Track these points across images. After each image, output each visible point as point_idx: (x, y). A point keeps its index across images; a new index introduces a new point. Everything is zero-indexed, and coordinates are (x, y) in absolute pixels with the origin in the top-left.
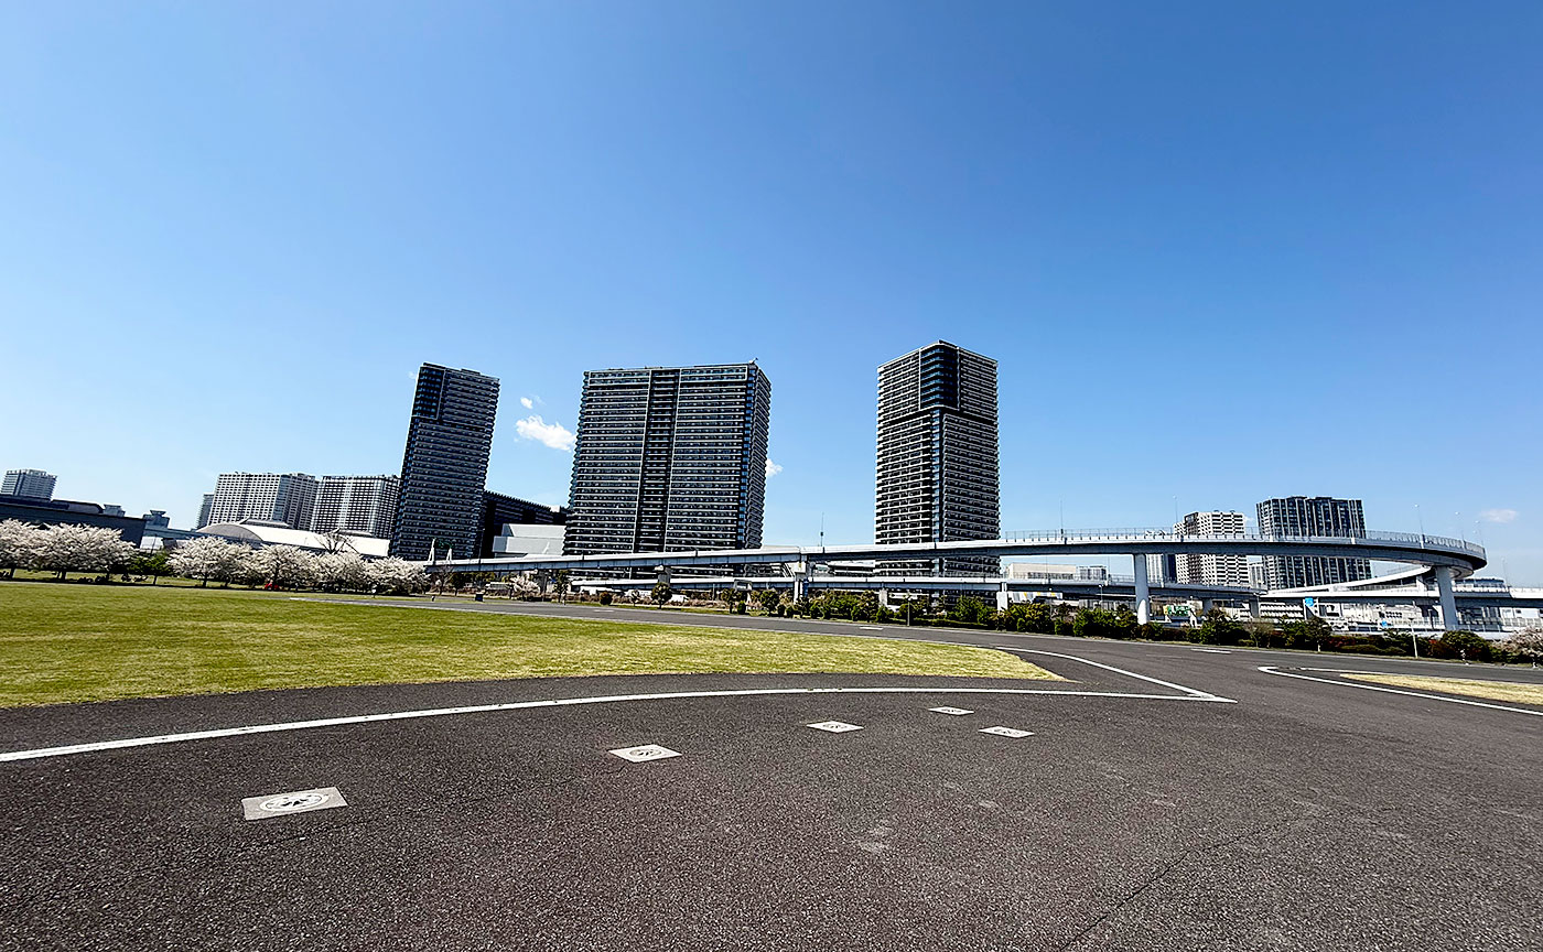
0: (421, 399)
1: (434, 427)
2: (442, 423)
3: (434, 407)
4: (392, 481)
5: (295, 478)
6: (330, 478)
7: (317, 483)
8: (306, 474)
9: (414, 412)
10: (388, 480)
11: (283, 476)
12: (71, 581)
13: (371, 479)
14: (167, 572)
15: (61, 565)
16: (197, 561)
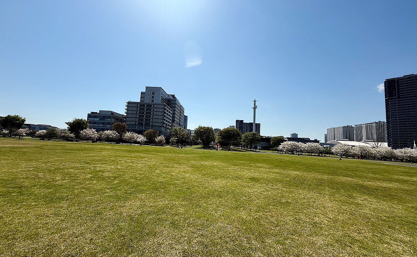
0: (388, 92)
1: (397, 100)
2: (400, 98)
3: (394, 93)
4: (379, 123)
5: (346, 127)
6: (357, 125)
7: (353, 127)
8: (349, 125)
9: (386, 98)
10: (378, 123)
11: (343, 127)
12: (312, 155)
13: (371, 123)
14: (332, 154)
15: (310, 152)
16: (338, 150)
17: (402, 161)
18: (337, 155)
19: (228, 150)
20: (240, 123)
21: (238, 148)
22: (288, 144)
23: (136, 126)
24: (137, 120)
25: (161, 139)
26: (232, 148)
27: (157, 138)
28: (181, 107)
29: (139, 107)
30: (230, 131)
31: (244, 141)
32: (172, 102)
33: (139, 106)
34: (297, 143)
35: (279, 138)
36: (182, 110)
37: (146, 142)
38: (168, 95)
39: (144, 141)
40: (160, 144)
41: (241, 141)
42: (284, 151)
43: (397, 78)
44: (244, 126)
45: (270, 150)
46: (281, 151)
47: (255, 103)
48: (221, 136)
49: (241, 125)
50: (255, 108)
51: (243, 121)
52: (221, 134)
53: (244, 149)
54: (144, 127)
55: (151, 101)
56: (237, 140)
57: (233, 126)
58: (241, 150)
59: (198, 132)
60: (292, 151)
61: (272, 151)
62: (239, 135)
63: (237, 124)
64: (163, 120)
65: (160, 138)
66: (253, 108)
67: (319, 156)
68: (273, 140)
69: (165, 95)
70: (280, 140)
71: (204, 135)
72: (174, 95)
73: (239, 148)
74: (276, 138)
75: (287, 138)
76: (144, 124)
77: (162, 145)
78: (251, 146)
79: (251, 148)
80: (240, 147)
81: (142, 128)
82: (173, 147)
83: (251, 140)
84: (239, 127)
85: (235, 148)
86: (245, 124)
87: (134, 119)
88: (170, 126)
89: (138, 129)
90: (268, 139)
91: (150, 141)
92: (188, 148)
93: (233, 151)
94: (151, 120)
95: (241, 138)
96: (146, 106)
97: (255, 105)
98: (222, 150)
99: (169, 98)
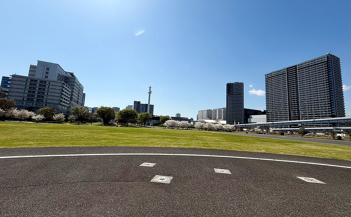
0: (228, 91)
1: (231, 96)
2: (232, 95)
3: (230, 92)
4: (225, 109)
5: (209, 110)
6: (214, 109)
7: (212, 110)
9: (227, 94)
11: (207, 110)
12: (184, 129)
13: (221, 109)
14: (194, 128)
15: (183, 127)
16: (198, 126)
17: (226, 131)
18: (197, 128)
19: (126, 127)
20: (137, 104)
21: (134, 125)
22: (170, 121)
23: (23, 102)
24: (26, 95)
25: (60, 116)
26: (130, 125)
27: (55, 116)
28: (80, 85)
29: (29, 82)
30: (129, 111)
31: (139, 120)
32: (70, 80)
33: (29, 80)
34: (176, 121)
35: (166, 117)
36: (81, 88)
37: (43, 119)
38: (66, 72)
39: (41, 119)
40: (59, 121)
41: (137, 120)
42: (167, 127)
43: (232, 83)
44: (141, 106)
45: (158, 126)
46: (165, 127)
47: (150, 89)
48: (120, 115)
49: (138, 106)
50: (150, 93)
51: (140, 102)
52: (121, 113)
53: (139, 126)
54: (34, 104)
55: (44, 77)
56: (134, 118)
57: (132, 106)
58: (137, 126)
59: (99, 111)
60: (172, 127)
61: (159, 127)
62: (136, 114)
63: (135, 104)
64: (60, 98)
65: (58, 116)
66: (149, 93)
67: (188, 129)
68: (162, 119)
69: (62, 72)
70: (167, 118)
71: (105, 114)
72: (73, 73)
73: (136, 125)
74: (164, 117)
75: (172, 117)
76: (35, 100)
77: (61, 123)
78: (145, 123)
79: (144, 125)
80: (136, 123)
81: (33, 104)
82: (73, 124)
83: (145, 119)
84: (136, 107)
85: (132, 124)
86: (142, 105)
87: (22, 95)
88: (68, 104)
89: (26, 105)
90: (158, 118)
91: (48, 119)
92: (89, 125)
93: (131, 127)
94: (45, 97)
95: (137, 117)
96: (38, 82)
97: (150, 91)
98: (121, 126)
99: (67, 75)
